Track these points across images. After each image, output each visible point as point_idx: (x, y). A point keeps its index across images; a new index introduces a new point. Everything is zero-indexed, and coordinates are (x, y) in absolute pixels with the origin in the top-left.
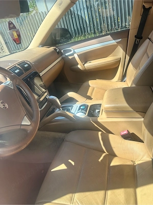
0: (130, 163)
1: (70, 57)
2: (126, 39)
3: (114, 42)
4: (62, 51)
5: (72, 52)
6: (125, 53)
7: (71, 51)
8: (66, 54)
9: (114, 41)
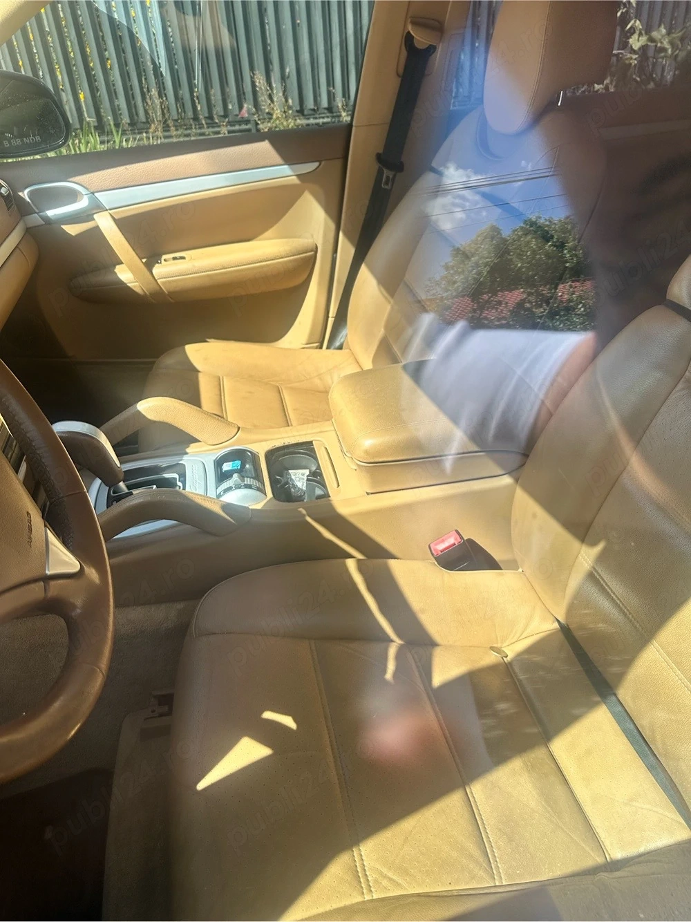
0: (491, 658)
1: (72, 230)
2: (338, 164)
3: (285, 174)
4: (25, 194)
5: (82, 204)
6: (332, 226)
7: (73, 196)
8: (51, 213)
9: (286, 170)
